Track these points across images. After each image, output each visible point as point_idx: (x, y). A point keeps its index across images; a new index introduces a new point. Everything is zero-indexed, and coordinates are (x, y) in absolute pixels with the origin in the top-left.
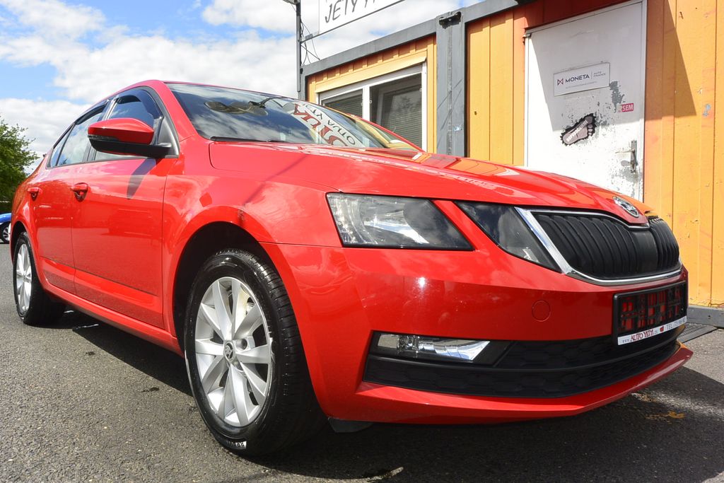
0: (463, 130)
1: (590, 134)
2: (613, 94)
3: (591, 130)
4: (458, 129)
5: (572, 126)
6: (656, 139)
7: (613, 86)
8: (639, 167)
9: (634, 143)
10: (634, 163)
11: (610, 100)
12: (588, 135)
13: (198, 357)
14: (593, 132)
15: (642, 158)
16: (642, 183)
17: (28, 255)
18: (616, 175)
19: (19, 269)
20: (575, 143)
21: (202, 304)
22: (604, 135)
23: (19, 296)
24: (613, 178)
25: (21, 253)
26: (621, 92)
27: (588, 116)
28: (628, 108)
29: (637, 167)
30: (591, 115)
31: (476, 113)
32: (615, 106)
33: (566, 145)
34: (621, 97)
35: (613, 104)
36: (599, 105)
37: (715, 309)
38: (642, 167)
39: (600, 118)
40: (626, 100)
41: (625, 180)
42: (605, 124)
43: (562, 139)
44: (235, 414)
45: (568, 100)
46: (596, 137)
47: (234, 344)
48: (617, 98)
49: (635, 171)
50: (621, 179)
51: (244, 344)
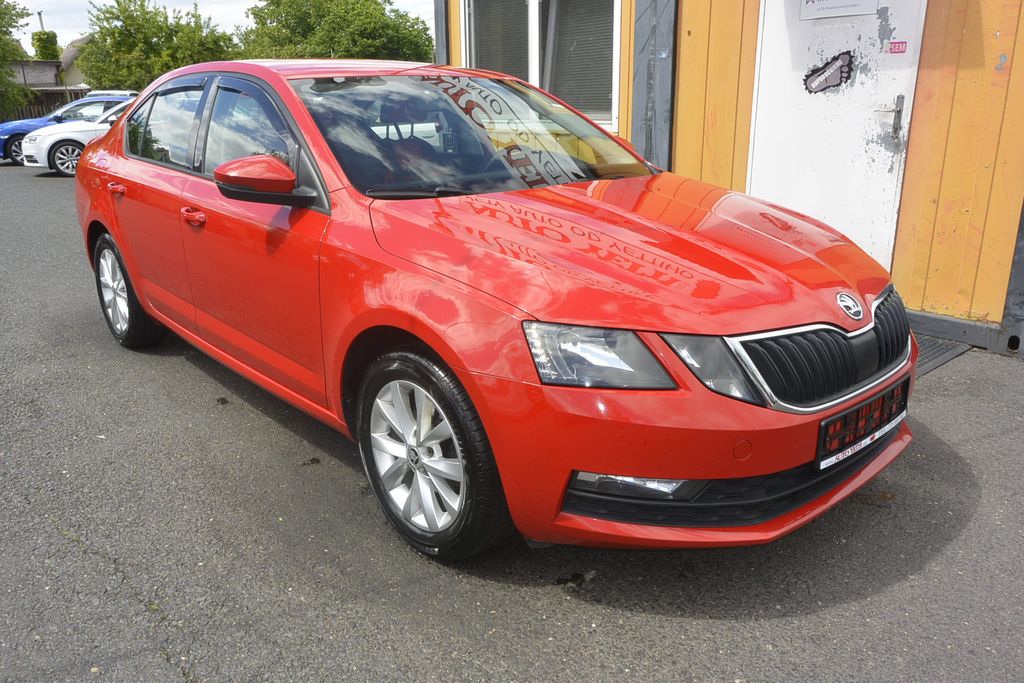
0: (671, 58)
1: (844, 80)
2: (881, 26)
3: (845, 75)
4: (664, 55)
5: (821, 66)
6: (929, 97)
7: (883, 13)
8: (904, 133)
9: (901, 99)
10: (897, 128)
11: (876, 34)
12: (841, 81)
13: (376, 452)
14: (848, 78)
15: (909, 120)
16: (904, 156)
17: (117, 265)
18: (872, 142)
19: (103, 276)
20: (822, 90)
21: (378, 400)
22: (862, 84)
23: (110, 311)
24: (867, 144)
25: (104, 257)
26: (893, 22)
27: (843, 53)
28: (898, 48)
29: (901, 132)
30: (848, 53)
31: (689, 33)
32: (882, 44)
33: (810, 92)
34: (891, 31)
35: (879, 40)
36: (859, 39)
37: (972, 323)
38: (906, 134)
39: (859, 59)
40: (897, 36)
41: (883, 149)
42: (865, 69)
43: (805, 84)
44: (423, 516)
45: (819, 28)
46: (852, 85)
47: (420, 451)
48: (885, 32)
49: (897, 137)
50: (878, 147)
51: (430, 452)
